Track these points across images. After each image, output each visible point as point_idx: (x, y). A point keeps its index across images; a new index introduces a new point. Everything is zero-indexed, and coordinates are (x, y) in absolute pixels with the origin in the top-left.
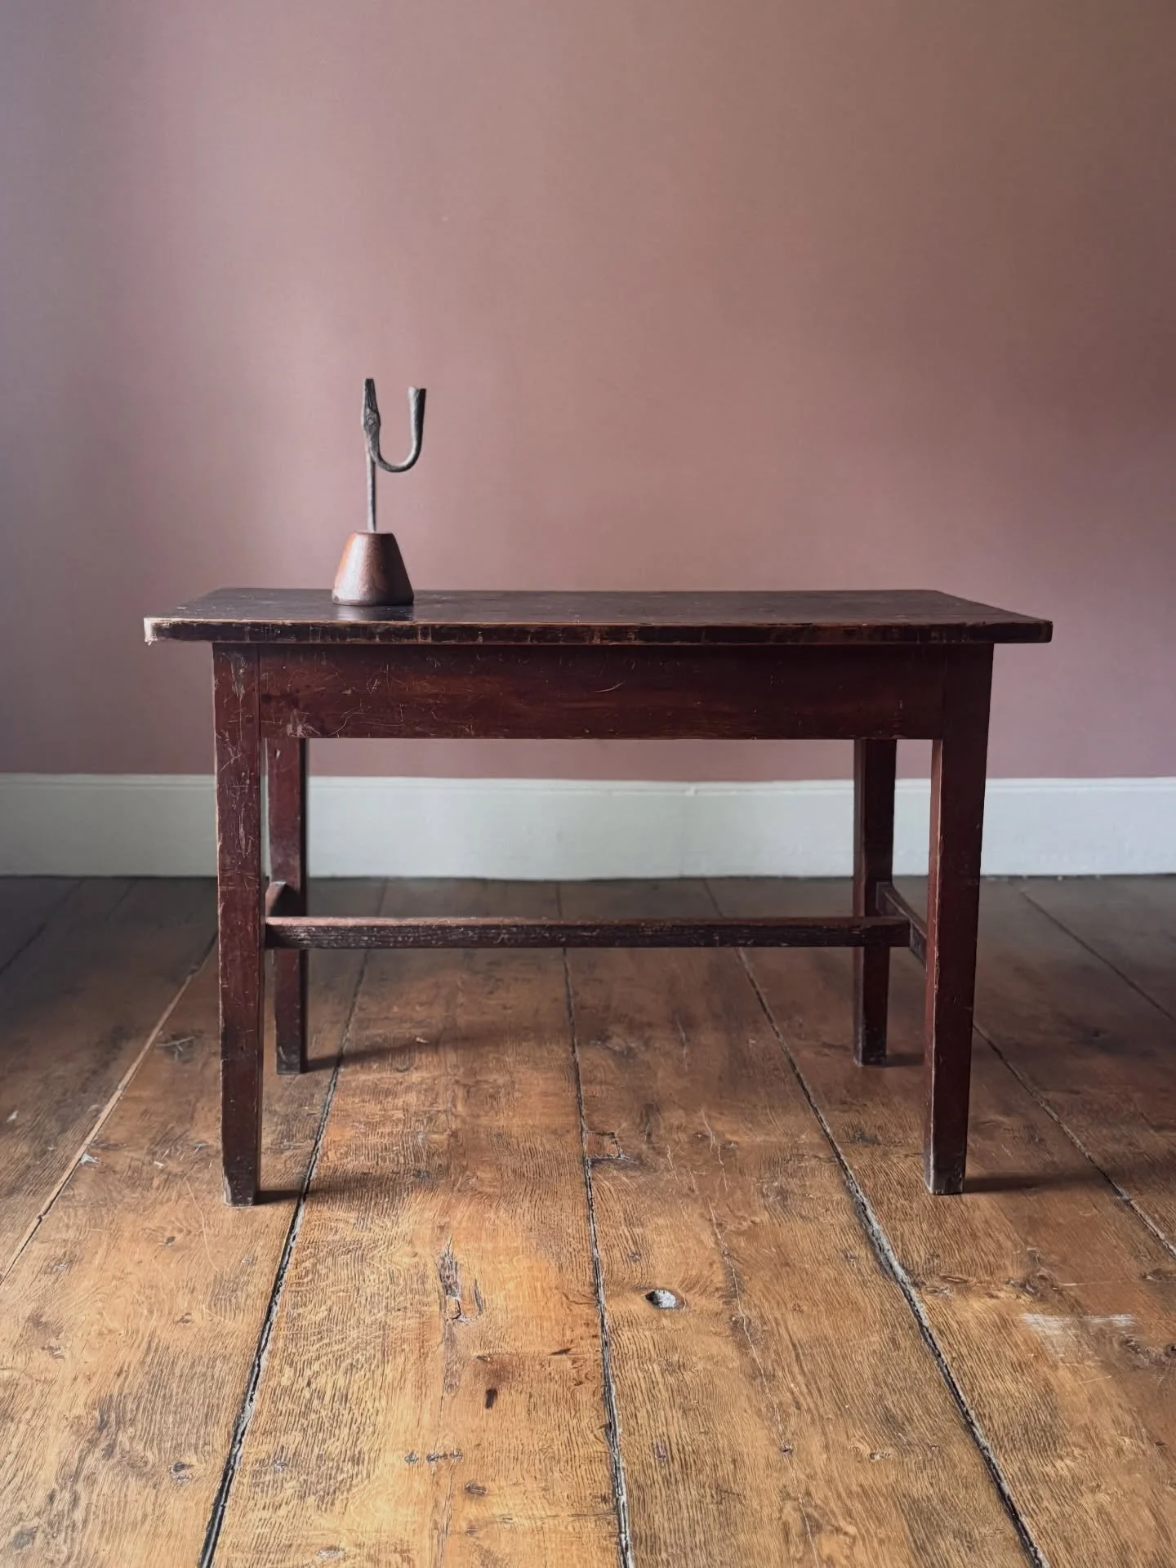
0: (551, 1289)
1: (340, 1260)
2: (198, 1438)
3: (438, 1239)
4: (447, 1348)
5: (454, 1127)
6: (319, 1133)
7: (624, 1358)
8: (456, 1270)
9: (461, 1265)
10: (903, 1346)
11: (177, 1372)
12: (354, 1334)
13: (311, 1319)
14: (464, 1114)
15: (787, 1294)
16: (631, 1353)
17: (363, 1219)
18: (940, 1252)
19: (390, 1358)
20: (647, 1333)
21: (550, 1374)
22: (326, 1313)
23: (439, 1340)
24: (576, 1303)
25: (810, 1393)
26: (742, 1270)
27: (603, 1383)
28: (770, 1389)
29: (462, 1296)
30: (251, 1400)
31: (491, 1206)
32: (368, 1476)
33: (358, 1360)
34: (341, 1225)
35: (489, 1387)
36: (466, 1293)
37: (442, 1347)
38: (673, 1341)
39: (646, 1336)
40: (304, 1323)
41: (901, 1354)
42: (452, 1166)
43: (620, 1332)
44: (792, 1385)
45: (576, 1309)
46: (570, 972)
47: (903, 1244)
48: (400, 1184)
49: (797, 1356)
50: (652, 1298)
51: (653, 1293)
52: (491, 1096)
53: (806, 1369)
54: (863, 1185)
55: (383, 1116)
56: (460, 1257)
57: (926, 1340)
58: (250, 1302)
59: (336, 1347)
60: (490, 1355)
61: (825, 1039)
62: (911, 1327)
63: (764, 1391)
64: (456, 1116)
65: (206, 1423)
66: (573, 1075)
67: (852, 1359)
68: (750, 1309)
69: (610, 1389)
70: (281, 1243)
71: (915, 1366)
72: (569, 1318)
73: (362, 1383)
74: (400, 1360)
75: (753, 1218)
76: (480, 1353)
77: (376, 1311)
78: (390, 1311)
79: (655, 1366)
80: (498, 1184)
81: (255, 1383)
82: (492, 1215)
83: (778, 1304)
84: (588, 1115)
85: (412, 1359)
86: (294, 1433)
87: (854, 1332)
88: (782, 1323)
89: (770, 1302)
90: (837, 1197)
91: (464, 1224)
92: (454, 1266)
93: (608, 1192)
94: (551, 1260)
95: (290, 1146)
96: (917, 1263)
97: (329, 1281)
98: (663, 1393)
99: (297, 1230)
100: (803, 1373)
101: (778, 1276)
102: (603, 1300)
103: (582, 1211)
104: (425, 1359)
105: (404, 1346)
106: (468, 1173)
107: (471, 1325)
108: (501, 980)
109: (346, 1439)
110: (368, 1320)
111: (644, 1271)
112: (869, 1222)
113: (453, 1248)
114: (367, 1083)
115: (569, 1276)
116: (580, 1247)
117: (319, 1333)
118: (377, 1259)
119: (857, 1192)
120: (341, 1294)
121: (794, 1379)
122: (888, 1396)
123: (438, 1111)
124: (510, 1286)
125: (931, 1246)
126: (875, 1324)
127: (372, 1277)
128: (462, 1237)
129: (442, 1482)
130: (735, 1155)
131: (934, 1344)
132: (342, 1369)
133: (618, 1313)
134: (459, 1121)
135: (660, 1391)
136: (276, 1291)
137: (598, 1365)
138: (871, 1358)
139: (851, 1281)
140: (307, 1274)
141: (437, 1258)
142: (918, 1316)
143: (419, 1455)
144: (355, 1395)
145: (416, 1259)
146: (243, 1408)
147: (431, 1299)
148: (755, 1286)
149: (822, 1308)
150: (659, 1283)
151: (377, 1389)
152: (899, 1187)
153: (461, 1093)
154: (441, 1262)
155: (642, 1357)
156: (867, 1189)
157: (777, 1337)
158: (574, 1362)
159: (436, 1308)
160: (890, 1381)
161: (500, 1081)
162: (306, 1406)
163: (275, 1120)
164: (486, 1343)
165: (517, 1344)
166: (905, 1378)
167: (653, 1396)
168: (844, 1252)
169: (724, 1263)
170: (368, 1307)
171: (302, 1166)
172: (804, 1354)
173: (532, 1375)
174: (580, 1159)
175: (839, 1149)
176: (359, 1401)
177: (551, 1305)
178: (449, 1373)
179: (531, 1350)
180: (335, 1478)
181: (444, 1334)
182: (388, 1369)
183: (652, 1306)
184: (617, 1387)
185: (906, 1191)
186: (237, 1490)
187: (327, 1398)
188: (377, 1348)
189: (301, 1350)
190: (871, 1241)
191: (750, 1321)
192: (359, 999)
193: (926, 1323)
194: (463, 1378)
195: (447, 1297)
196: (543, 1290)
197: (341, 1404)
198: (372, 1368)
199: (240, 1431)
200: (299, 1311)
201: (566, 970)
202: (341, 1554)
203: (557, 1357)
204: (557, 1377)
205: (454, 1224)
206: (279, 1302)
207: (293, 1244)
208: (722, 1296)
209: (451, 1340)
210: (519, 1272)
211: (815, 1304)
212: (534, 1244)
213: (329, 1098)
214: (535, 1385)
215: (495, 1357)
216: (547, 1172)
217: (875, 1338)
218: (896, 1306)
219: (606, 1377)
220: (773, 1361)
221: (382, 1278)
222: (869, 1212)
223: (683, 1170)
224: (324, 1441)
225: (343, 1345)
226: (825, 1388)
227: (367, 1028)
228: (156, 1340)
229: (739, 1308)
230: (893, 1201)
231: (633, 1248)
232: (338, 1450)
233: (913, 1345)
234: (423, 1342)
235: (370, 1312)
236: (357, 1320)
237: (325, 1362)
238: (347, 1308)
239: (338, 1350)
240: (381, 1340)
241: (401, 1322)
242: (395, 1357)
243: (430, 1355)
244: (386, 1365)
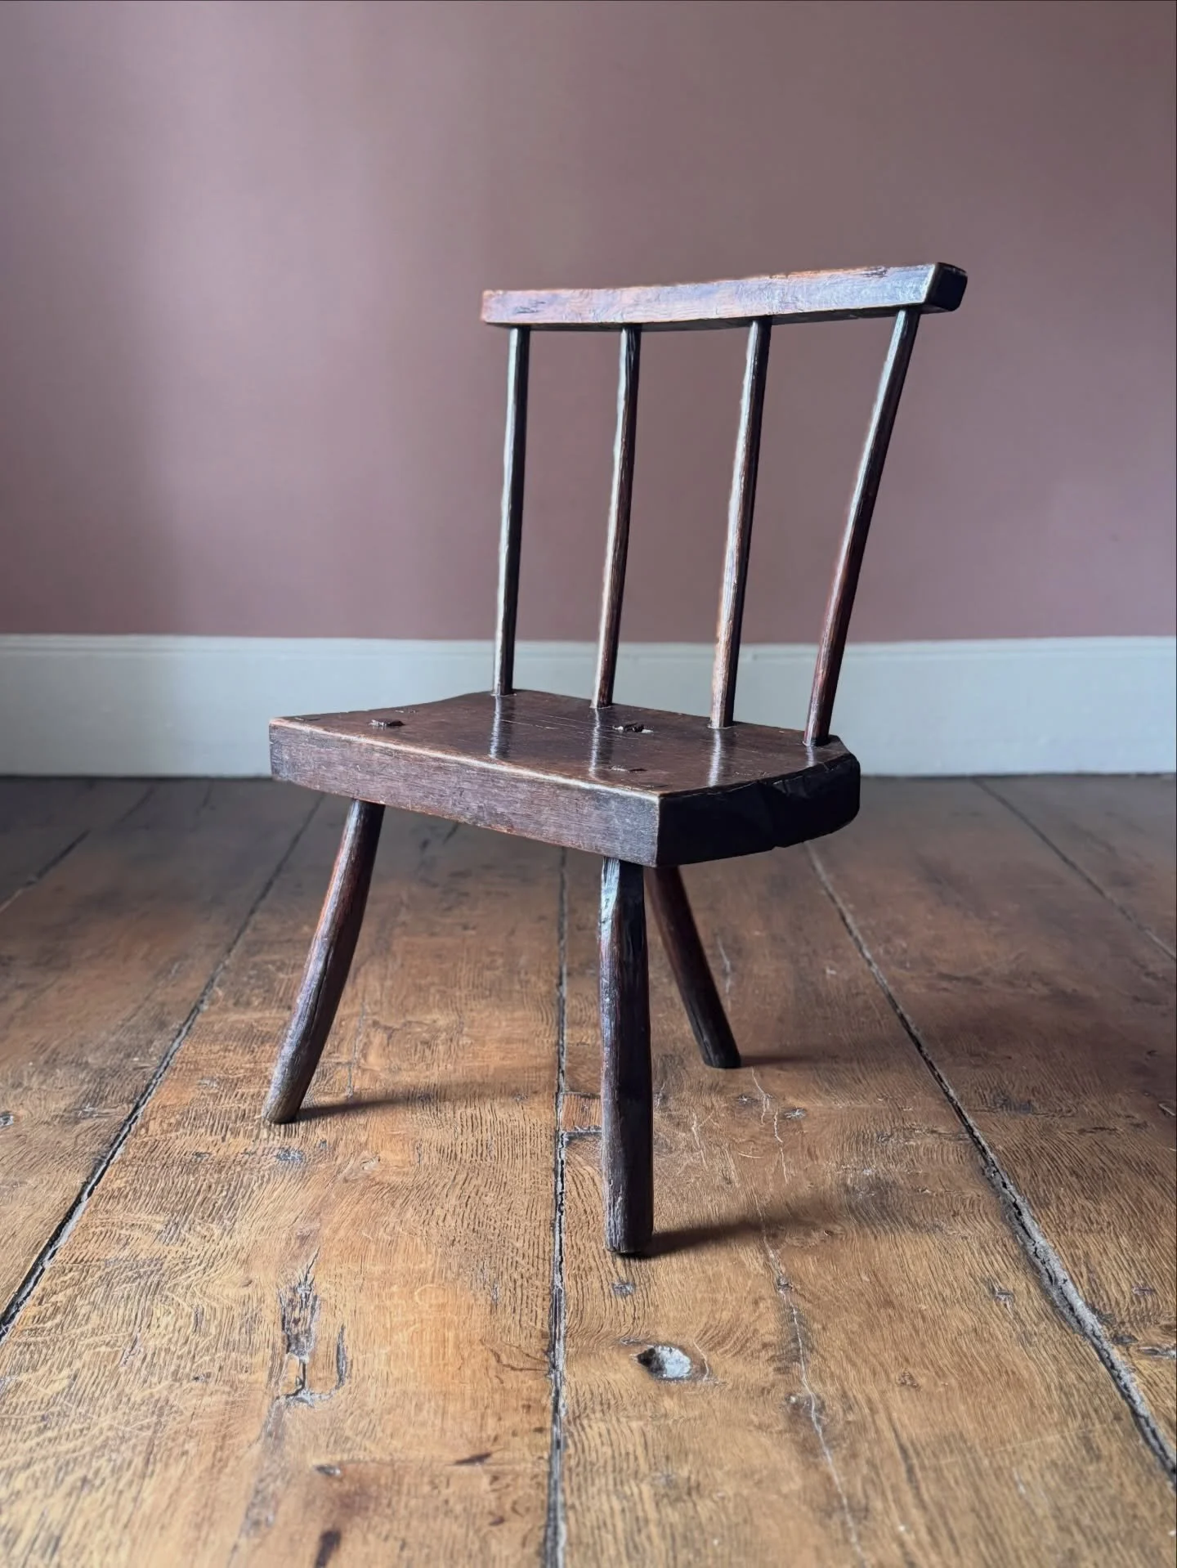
0: (471, 1343)
1: (117, 1291)
3: (295, 1257)
4: (264, 1452)
5: (357, 1087)
6: (145, 1093)
7: (588, 1469)
8: (313, 1308)
9: (323, 1300)
10: (1105, 1453)
12: (105, 1421)
13: (36, 1393)
14: (377, 1068)
15: (888, 1356)
16: (602, 1462)
17: (177, 1224)
18: (1155, 1284)
19: (159, 1466)
20: (635, 1425)
21: (447, 1502)
22: (66, 1382)
23: (252, 1436)
24: (513, 1369)
25: (936, 1544)
26: (809, 1312)
27: (543, 1522)
28: (860, 1536)
29: (313, 1355)
31: (393, 1204)
33: (97, 1472)
34: (137, 1233)
35: (328, 1527)
36: (322, 1349)
37: (257, 1448)
38: (680, 1438)
39: (631, 1431)
40: (23, 1399)
41: (1103, 1466)
42: (342, 1143)
43: (585, 1422)
44: (902, 1528)
45: (511, 1380)
46: (568, 884)
47: (1090, 1271)
48: (252, 1169)
49: (910, 1470)
50: (649, 1361)
51: (652, 1351)
52: (426, 1043)
53: (926, 1497)
54: (1014, 1176)
55: (252, 1070)
56: (324, 1287)
57: (1147, 1441)
59: (65, 1446)
60: (341, 1465)
61: (944, 969)
62: (1117, 1418)
63: (847, 1541)
64: (364, 1071)
66: (555, 1014)
67: (1011, 1477)
68: (824, 1383)
69: (556, 1533)
70: (27, 1261)
71: (1131, 1493)
72: (497, 1397)
73: (93, 1516)
74: (176, 1471)
75: (830, 1227)
76: (324, 1461)
77: (155, 1380)
78: (179, 1380)
79: (645, 1488)
80: (412, 1170)
82: (392, 1219)
83: (874, 1373)
84: (569, 1069)
85: (197, 1471)
87: (1012, 1423)
88: (880, 1406)
89: (859, 1372)
90: (970, 1193)
91: (342, 1233)
92: (309, 1302)
93: (588, 1182)
94: (478, 1294)
95: (93, 1112)
96: (1117, 1303)
97: (90, 1326)
98: (656, 1540)
99: (62, 1241)
100: (922, 1505)
101: (872, 1325)
102: (561, 1363)
103: (545, 1213)
104: (220, 1472)
105: (190, 1446)
106: (365, 1153)
107: (319, 1407)
108: (466, 894)
110: (137, 1397)
111: (639, 1313)
112: (1027, 1233)
113: (316, 1272)
114: (239, 1026)
115: (507, 1319)
116: (533, 1271)
117: (43, 1418)
118: (180, 1290)
119: (1005, 1185)
120: (103, 1349)
121: (904, 1519)
122: (1086, 1552)
123: (338, 1064)
124: (401, 1337)
125: (1138, 1273)
126: (1049, 1408)
127: (164, 1321)
128: (334, 1252)
130: (801, 1128)
131: (1162, 1448)
132: (65, 1488)
133: (585, 1388)
134: (367, 1076)
135: (649, 1538)
137: (539, 1484)
138: (1048, 1476)
139: (1003, 1334)
140: (56, 1310)
141: (284, 1288)
142: (1127, 1396)
144: (75, 1538)
145: (248, 1291)
147: (258, 1359)
148: (834, 1340)
149: (953, 1382)
150: (663, 1334)
151: (120, 1526)
152: (1073, 1179)
153: (378, 1038)
154: (289, 1295)
155: (622, 1471)
156: (1021, 1182)
157: (872, 1435)
158: (495, 1478)
159: (263, 1376)
160: (1086, 1521)
161: (442, 1022)
163: (81, 1076)
164: (340, 1441)
165: (394, 1442)
166: (1114, 1514)
167: (636, 1547)
168: (988, 1282)
169: (778, 1300)
170: (144, 1372)
171: (103, 1142)
172: (923, 1468)
173: (413, 1503)
174: (550, 1133)
175: (971, 1121)
176: (79, 1550)
177: (468, 1372)
178: (260, 1497)
179: (418, 1454)
181: (265, 1426)
182: (149, 1485)
183: (647, 1375)
184: (569, 1531)
185: (1086, 1185)
187: (20, 1546)
188: (139, 1448)
190: (1033, 1265)
191: (823, 1403)
192: (257, 917)
193: (1144, 1409)
194: (282, 1508)
195: (286, 1357)
196: (457, 1347)
197: (43, 1556)
198: (121, 1486)
200: (20, 1379)
201: (563, 883)
203: (465, 1469)
204: (458, 1508)
205: (326, 1232)
207: (47, 1264)
208: (772, 1359)
209: (275, 1435)
210: (420, 1312)
211: (941, 1373)
212: (455, 1269)
213: (176, 1045)
214: (414, 1523)
215: (350, 1467)
216: (494, 1153)
217: (1052, 1438)
218: (1087, 1378)
219: (551, 1509)
220: (865, 1480)
221: (180, 1323)
222: (1027, 1219)
223: (716, 1150)
225: (79, 1442)
226: (963, 1535)
227: (259, 952)
229: (804, 1379)
230: (1067, 1201)
231: (623, 1275)
233: (1124, 1452)
234: (224, 1437)
235: (145, 1381)
236: (119, 1395)
237: (38, 1474)
238: (107, 1373)
239: (67, 1453)
240: (149, 1433)
241: (194, 1401)
242: (167, 1465)
243: (232, 1463)
244: (147, 1480)
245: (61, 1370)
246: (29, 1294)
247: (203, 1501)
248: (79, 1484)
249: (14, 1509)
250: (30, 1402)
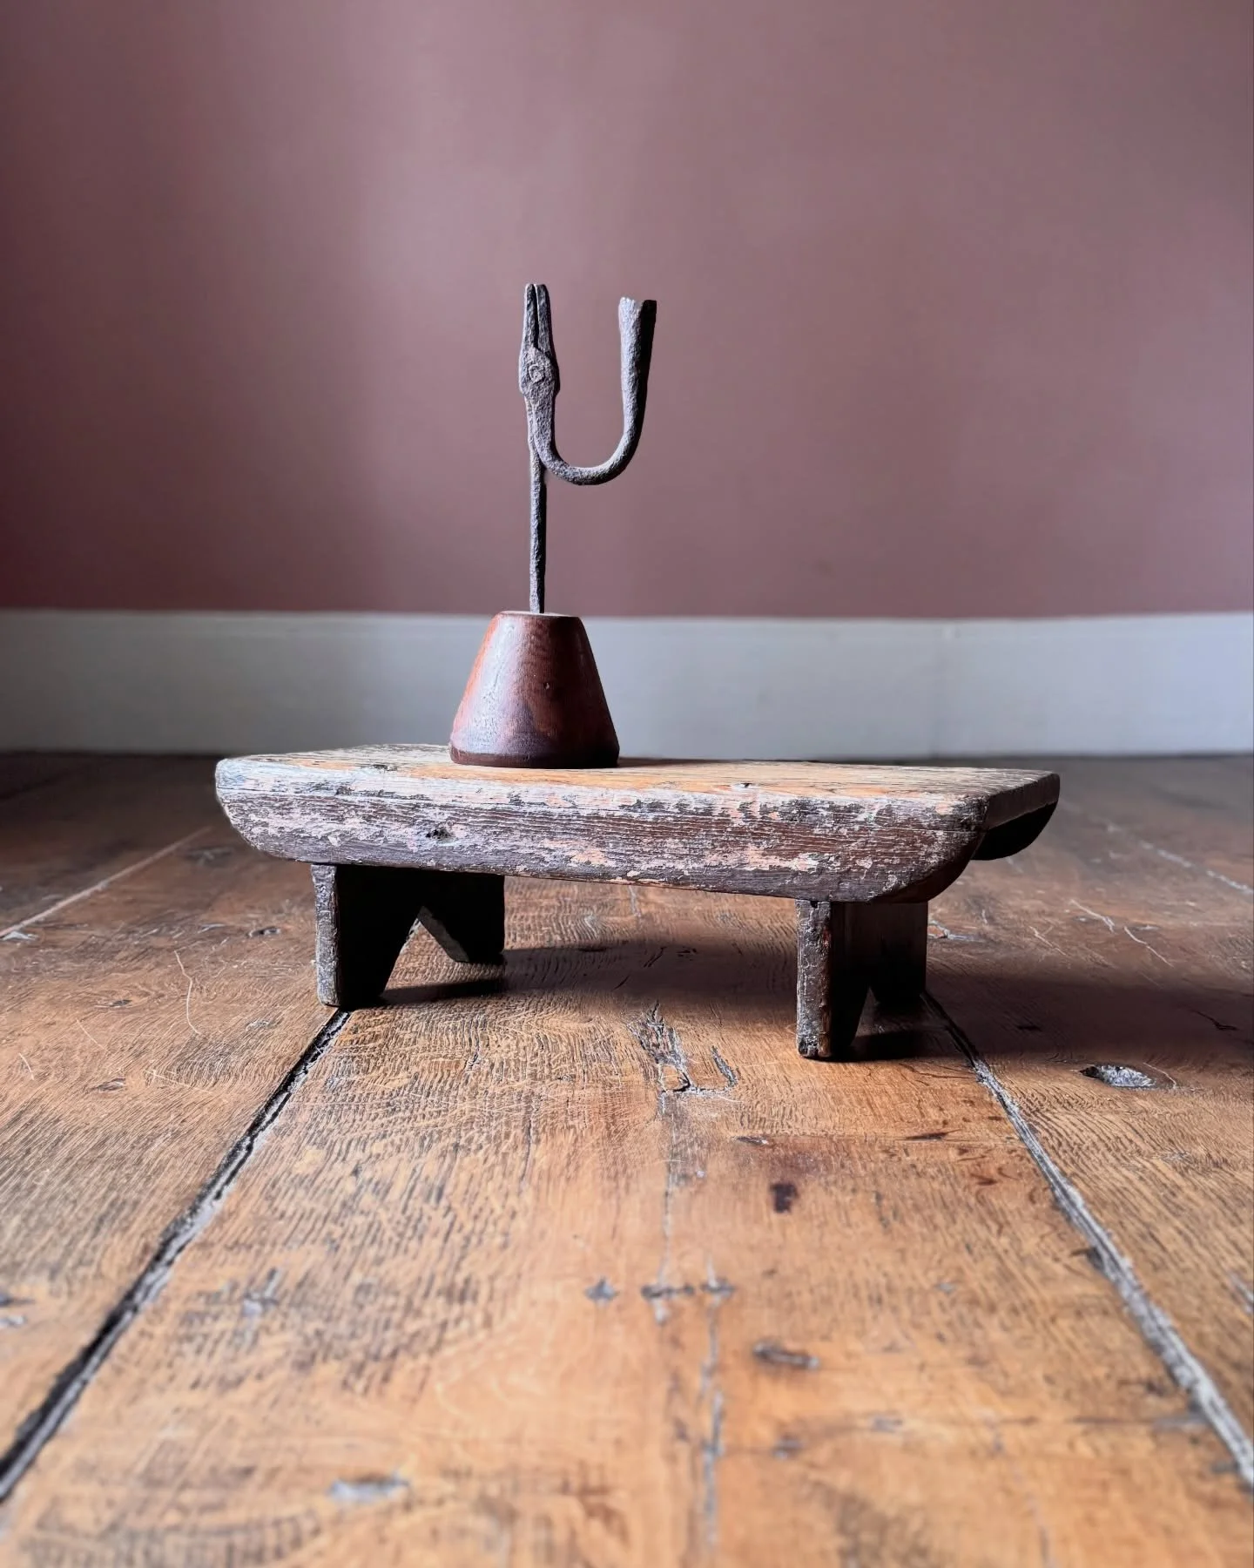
2: (68, 1252)
3: (632, 1006)
4: (667, 1126)
5: (644, 911)
8: (671, 1037)
9: (680, 1032)
11: (63, 1153)
12: (464, 1106)
13: (374, 1088)
14: (659, 902)
19: (543, 1137)
22: (406, 1081)
23: (647, 1116)
29: (688, 1066)
30: (218, 1195)
32: (488, 1322)
33: (469, 1141)
35: (776, 1180)
36: (696, 1062)
37: (657, 1123)
40: (359, 1091)
56: (677, 1024)
58: (253, 1067)
59: (423, 1123)
60: (765, 1136)
65: (97, 1230)
73: (477, 1171)
74: (565, 1139)
76: (744, 1134)
77: (512, 1079)
78: (540, 1079)
81: (234, 1173)
85: (592, 1138)
86: (308, 1245)
92: (667, 1033)
97: (418, 1046)
104: (620, 1140)
105: (575, 1123)
107: (714, 1098)
109: (435, 1255)
110: (495, 1090)
113: (662, 1015)
117: (388, 1104)
118: (512, 1024)
120: (441, 1060)
127: (503, 1043)
128: (675, 1004)
129: (686, 1338)
132: (434, 1152)
136: (310, 1055)
140: (375, 1037)
141: (631, 1023)
143: (620, 1287)
144: (462, 1188)
145: (589, 1025)
146: (194, 1210)
147: (626, 1066)
151: (515, 1178)
154: (640, 1028)
159: (638, 1077)
162: (344, 1205)
164: (753, 1121)
165: (822, 1123)
170: (495, 1075)
173: (871, 1165)
176: (470, 1196)
178: (679, 1158)
179: (856, 1131)
180: (400, 1326)
181: (658, 1110)
182: (538, 1149)
186: (132, 1347)
187: (394, 1194)
188: (513, 1124)
189: (347, 1125)
194: (710, 1167)
195: (657, 1066)
197: (426, 1202)
198: (503, 1149)
199: (175, 1245)
200: (350, 1079)
202: (396, 1494)
203: (922, 1143)
206: (310, 1070)
209: (674, 1116)
214: (882, 1180)
215: (779, 1139)
221: (523, 1043)
224: (379, 1261)
225: (440, 1120)
228: (37, 1111)
232: (413, 1276)
234: (613, 1117)
235: (499, 1080)
236: (472, 1089)
237: (397, 1142)
238: (452, 1075)
239: (428, 1127)
240: (523, 1113)
241: (564, 1093)
242: (553, 1135)
243: (631, 1134)
244: (533, 1147)
245: (397, 1074)
246: (340, 1028)
247: (611, 1160)
248: (451, 1148)
249: (378, 1166)
250: (368, 1094)
